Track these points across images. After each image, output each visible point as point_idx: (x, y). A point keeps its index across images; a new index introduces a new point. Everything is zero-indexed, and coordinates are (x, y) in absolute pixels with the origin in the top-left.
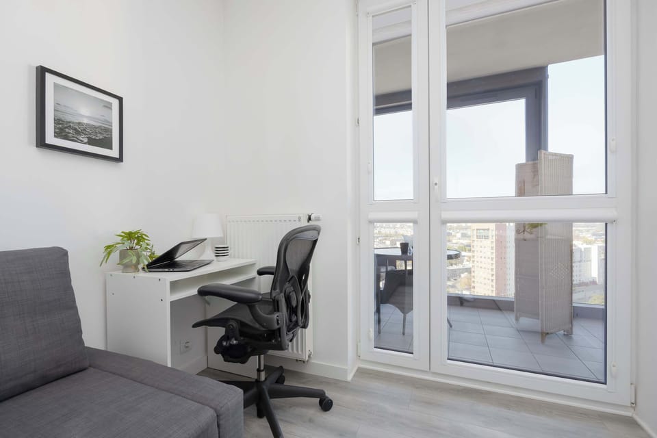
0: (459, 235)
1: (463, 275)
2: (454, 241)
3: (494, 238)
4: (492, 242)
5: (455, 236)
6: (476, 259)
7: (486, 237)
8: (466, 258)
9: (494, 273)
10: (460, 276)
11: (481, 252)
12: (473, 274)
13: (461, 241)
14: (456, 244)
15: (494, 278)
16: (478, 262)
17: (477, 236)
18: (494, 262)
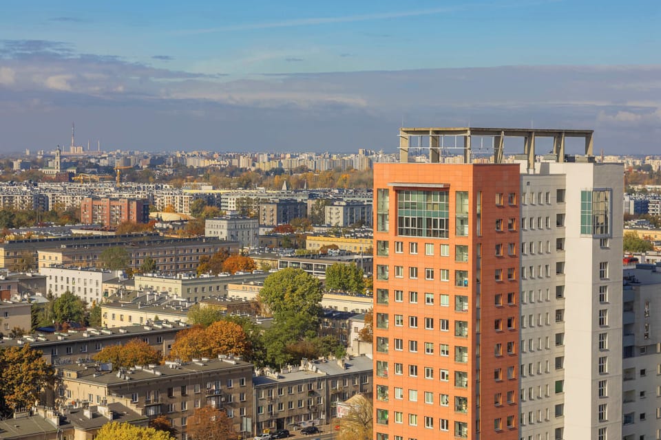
0: (335, 215)
1: (342, 409)
2: (314, 243)
3: (467, 230)
4: (461, 249)
5: (319, 220)
6: (392, 330)
7: (437, 228)
8: (358, 325)
9: (467, 393)
10: (331, 412)
11: (413, 295)
12: (378, 403)
13: (345, 243)
14: (324, 254)
15: (466, 416)
16: (399, 343)
17: (400, 221)
18: (467, 343)
